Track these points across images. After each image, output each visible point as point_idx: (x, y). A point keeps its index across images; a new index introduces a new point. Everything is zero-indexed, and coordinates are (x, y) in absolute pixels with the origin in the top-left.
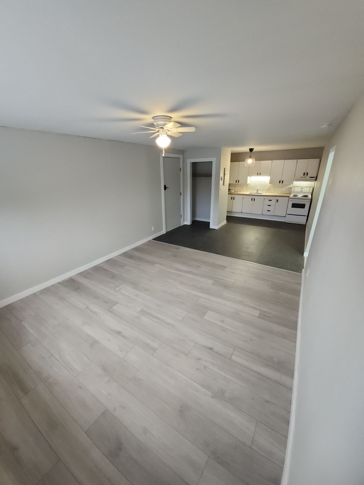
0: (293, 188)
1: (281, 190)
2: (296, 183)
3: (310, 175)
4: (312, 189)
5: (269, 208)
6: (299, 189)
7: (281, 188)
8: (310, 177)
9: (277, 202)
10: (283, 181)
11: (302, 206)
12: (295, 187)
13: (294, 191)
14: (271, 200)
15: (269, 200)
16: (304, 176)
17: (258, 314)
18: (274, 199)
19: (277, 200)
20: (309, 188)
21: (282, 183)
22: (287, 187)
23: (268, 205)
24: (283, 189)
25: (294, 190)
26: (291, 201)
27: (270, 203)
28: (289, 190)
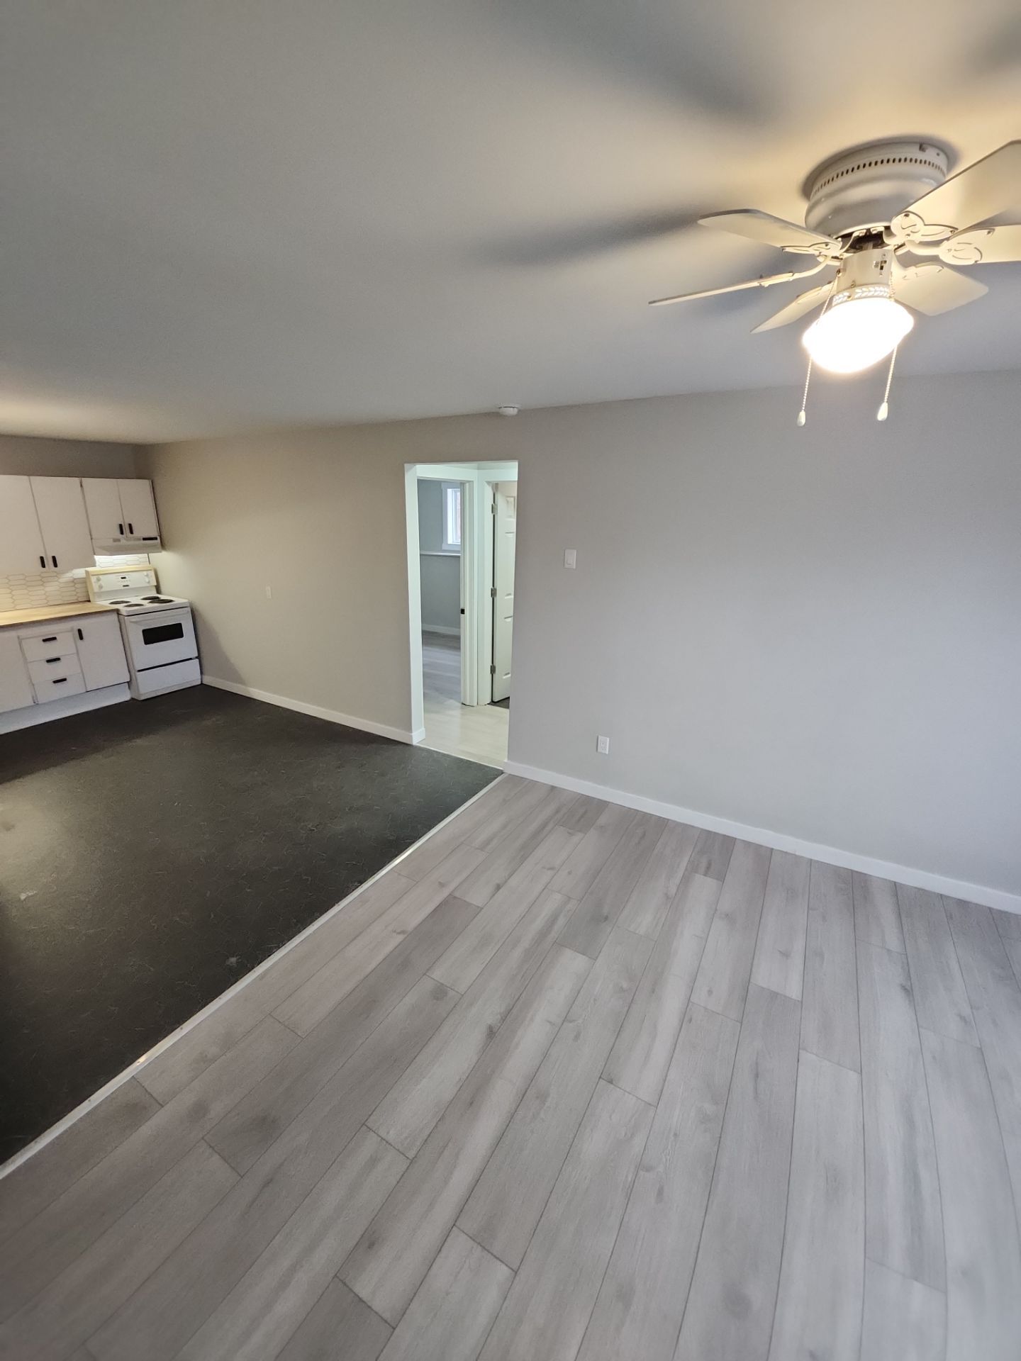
0: (93, 579)
1: (43, 592)
2: (104, 562)
3: (140, 531)
4: (152, 573)
5: (58, 671)
6: (112, 583)
7: (42, 588)
8: (144, 539)
9: (81, 638)
10: (54, 558)
11: (173, 632)
12: (101, 577)
13: (103, 590)
14: (54, 639)
15: (44, 641)
16: (124, 536)
17: (709, 880)
18: (65, 633)
19: (80, 631)
20: (145, 573)
21: (56, 565)
22: (61, 580)
23: (49, 661)
24: (48, 589)
25: (101, 587)
26: (135, 622)
27: (52, 650)
28: (73, 589)
